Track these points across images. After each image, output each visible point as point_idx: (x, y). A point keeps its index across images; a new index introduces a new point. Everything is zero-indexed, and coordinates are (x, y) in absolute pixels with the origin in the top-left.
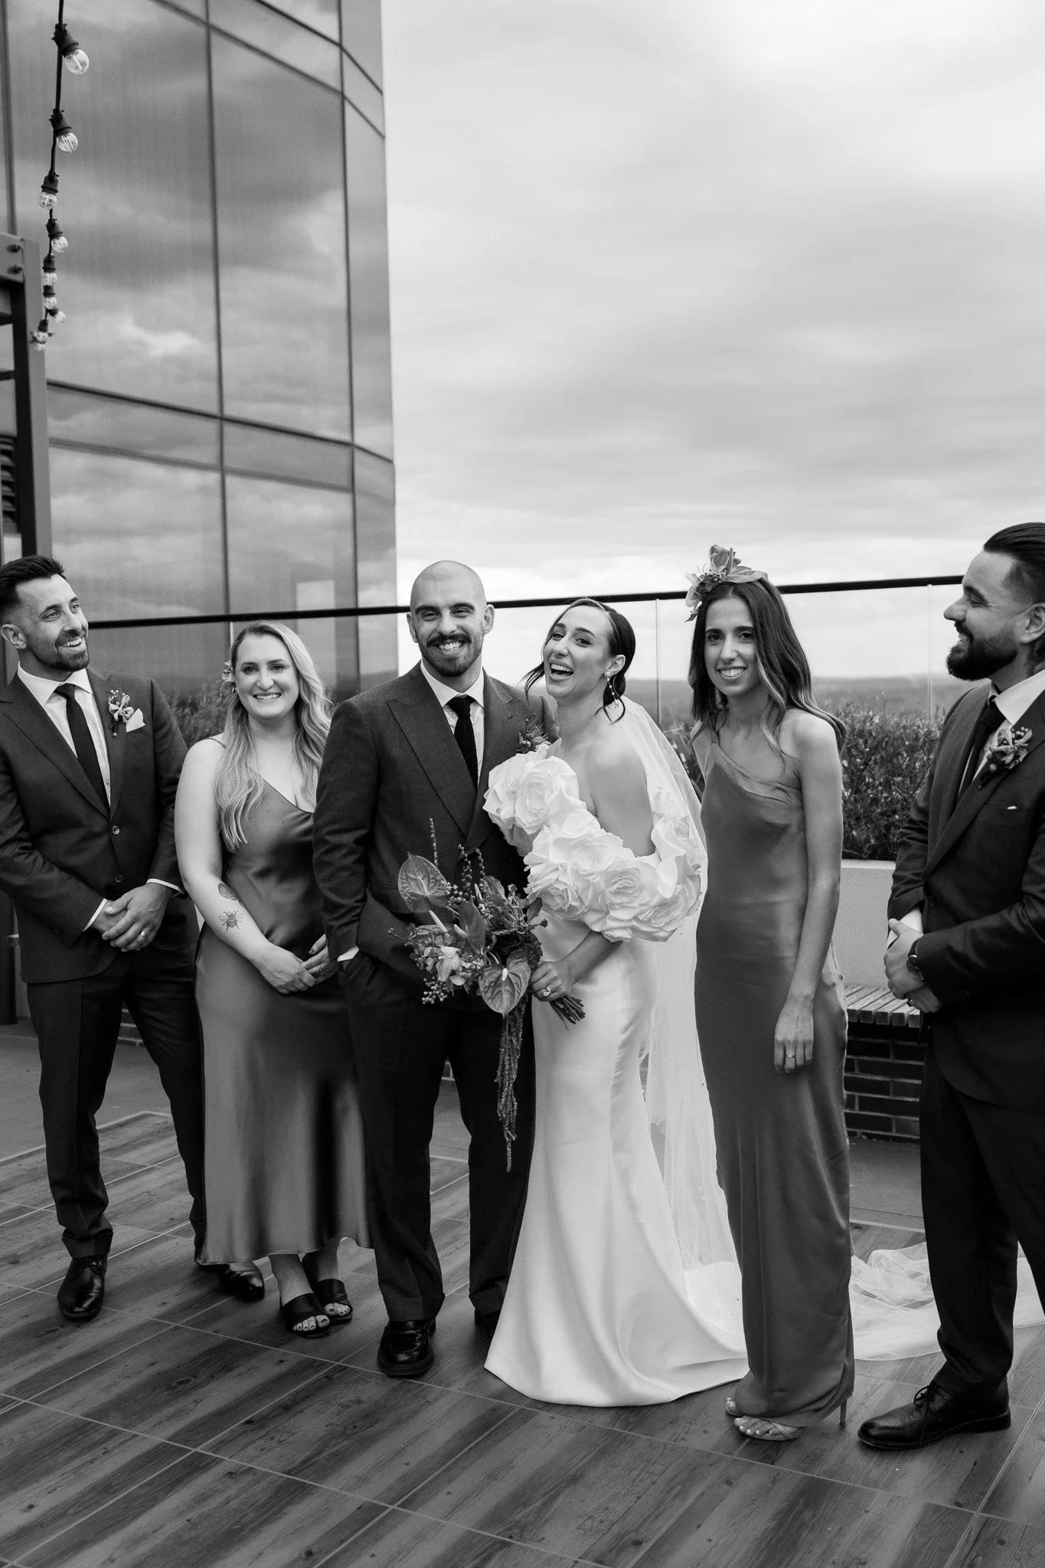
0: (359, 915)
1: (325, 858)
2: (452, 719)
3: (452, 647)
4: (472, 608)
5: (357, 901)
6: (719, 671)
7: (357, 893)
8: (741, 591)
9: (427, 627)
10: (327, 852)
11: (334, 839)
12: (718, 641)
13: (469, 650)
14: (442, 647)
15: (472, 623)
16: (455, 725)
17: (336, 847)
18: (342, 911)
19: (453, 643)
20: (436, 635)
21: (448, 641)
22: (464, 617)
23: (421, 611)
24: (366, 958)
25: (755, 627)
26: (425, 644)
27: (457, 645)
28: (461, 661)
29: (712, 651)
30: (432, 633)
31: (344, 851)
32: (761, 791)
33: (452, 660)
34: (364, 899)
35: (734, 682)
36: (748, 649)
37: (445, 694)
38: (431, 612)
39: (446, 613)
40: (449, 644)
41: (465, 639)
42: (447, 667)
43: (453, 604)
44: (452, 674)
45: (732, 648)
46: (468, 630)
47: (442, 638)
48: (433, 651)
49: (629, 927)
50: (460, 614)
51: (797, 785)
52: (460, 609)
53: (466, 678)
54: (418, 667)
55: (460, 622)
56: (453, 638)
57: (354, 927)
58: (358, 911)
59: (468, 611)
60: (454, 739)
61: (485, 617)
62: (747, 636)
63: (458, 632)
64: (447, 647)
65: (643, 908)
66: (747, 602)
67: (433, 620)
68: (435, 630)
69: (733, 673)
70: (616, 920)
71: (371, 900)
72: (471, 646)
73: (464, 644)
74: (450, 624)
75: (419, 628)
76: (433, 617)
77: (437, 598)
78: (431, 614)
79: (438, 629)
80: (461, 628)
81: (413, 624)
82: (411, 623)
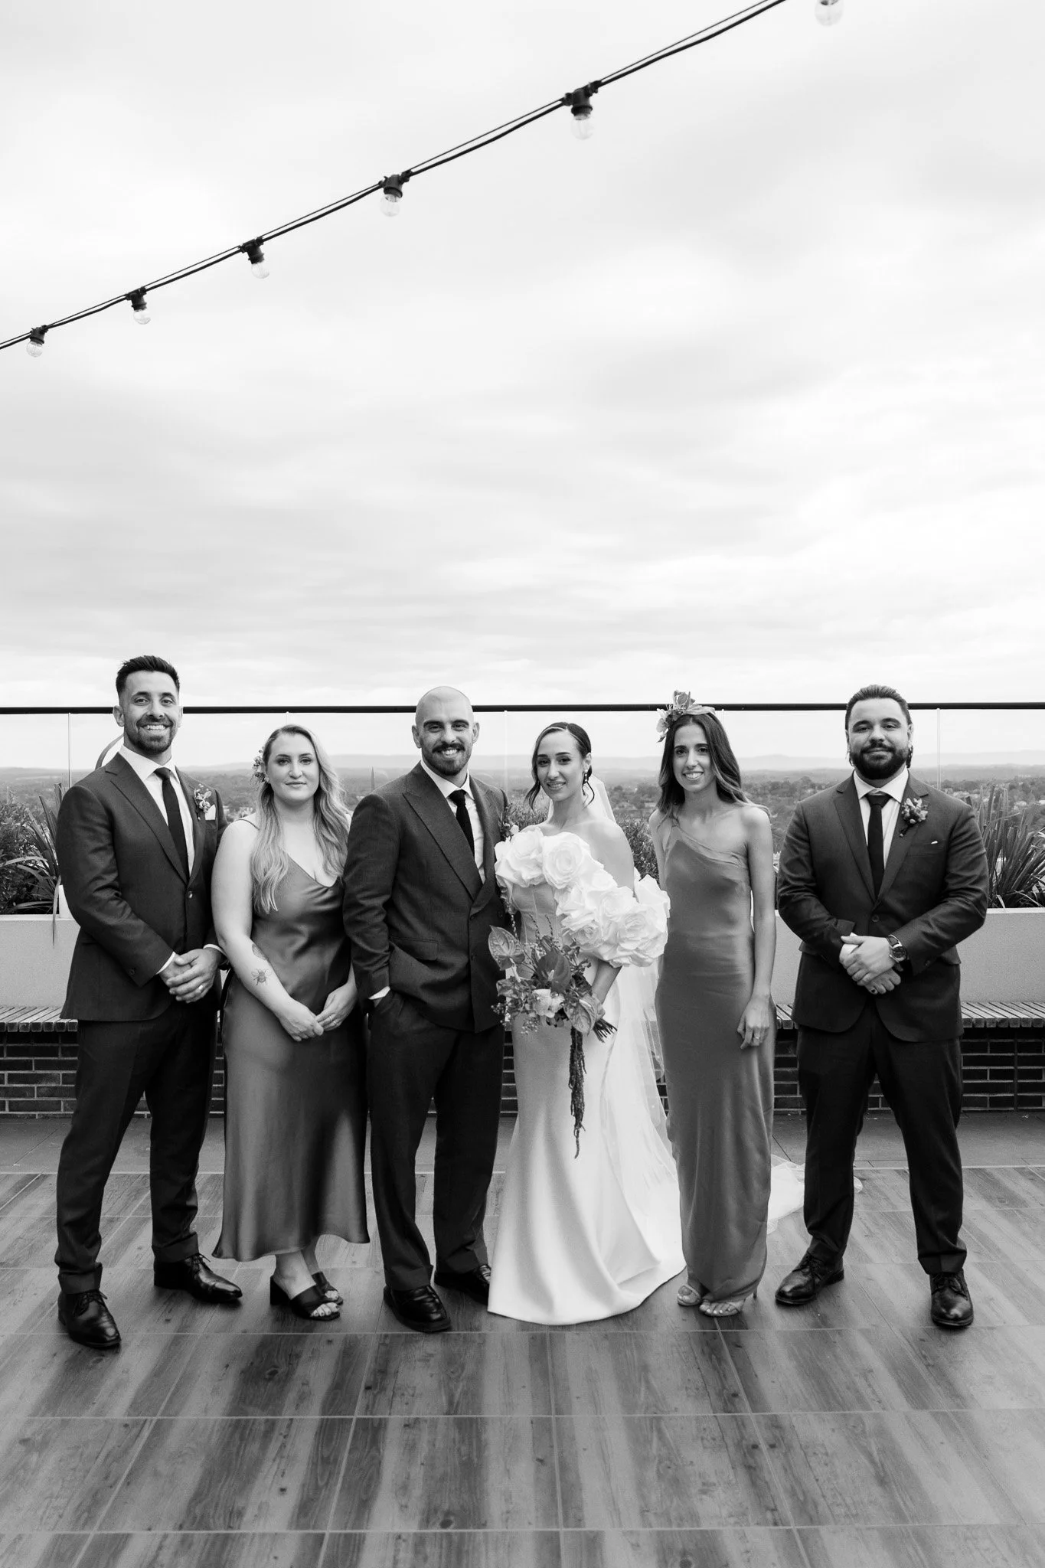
0: (388, 961)
1: (359, 918)
2: (454, 809)
3: (451, 753)
4: (467, 724)
5: (386, 951)
6: (684, 775)
7: (385, 945)
8: (698, 721)
9: (433, 738)
10: (361, 913)
11: (368, 903)
12: (684, 754)
13: (463, 755)
14: (443, 752)
15: (466, 734)
16: (456, 812)
17: (372, 909)
18: (376, 959)
19: (452, 749)
20: (439, 744)
21: (449, 748)
22: (461, 731)
23: (427, 724)
24: (396, 995)
25: (709, 744)
26: (431, 750)
27: (455, 751)
28: (457, 763)
29: (679, 762)
30: (435, 742)
31: (376, 912)
32: (722, 858)
33: (451, 762)
34: (391, 949)
35: (695, 782)
36: (705, 760)
37: (447, 788)
38: (437, 725)
39: (448, 727)
40: (449, 750)
41: (460, 747)
42: (447, 767)
43: (454, 720)
44: (449, 772)
45: (694, 759)
46: (464, 741)
47: (445, 746)
48: (437, 756)
49: (630, 956)
50: (459, 728)
51: (747, 854)
52: (459, 724)
53: (461, 776)
54: (419, 766)
55: (459, 734)
56: (453, 746)
57: (386, 971)
58: (387, 959)
59: (464, 724)
61: (472, 729)
62: (703, 750)
63: (457, 741)
64: (448, 752)
65: (644, 941)
66: (703, 727)
67: (437, 732)
68: (440, 740)
69: (695, 776)
70: (624, 950)
71: (397, 949)
72: (465, 752)
73: (458, 750)
74: (451, 735)
75: (426, 738)
76: (438, 729)
77: (442, 715)
78: (436, 728)
79: (442, 739)
80: (458, 738)
81: (418, 734)
82: (416, 733)
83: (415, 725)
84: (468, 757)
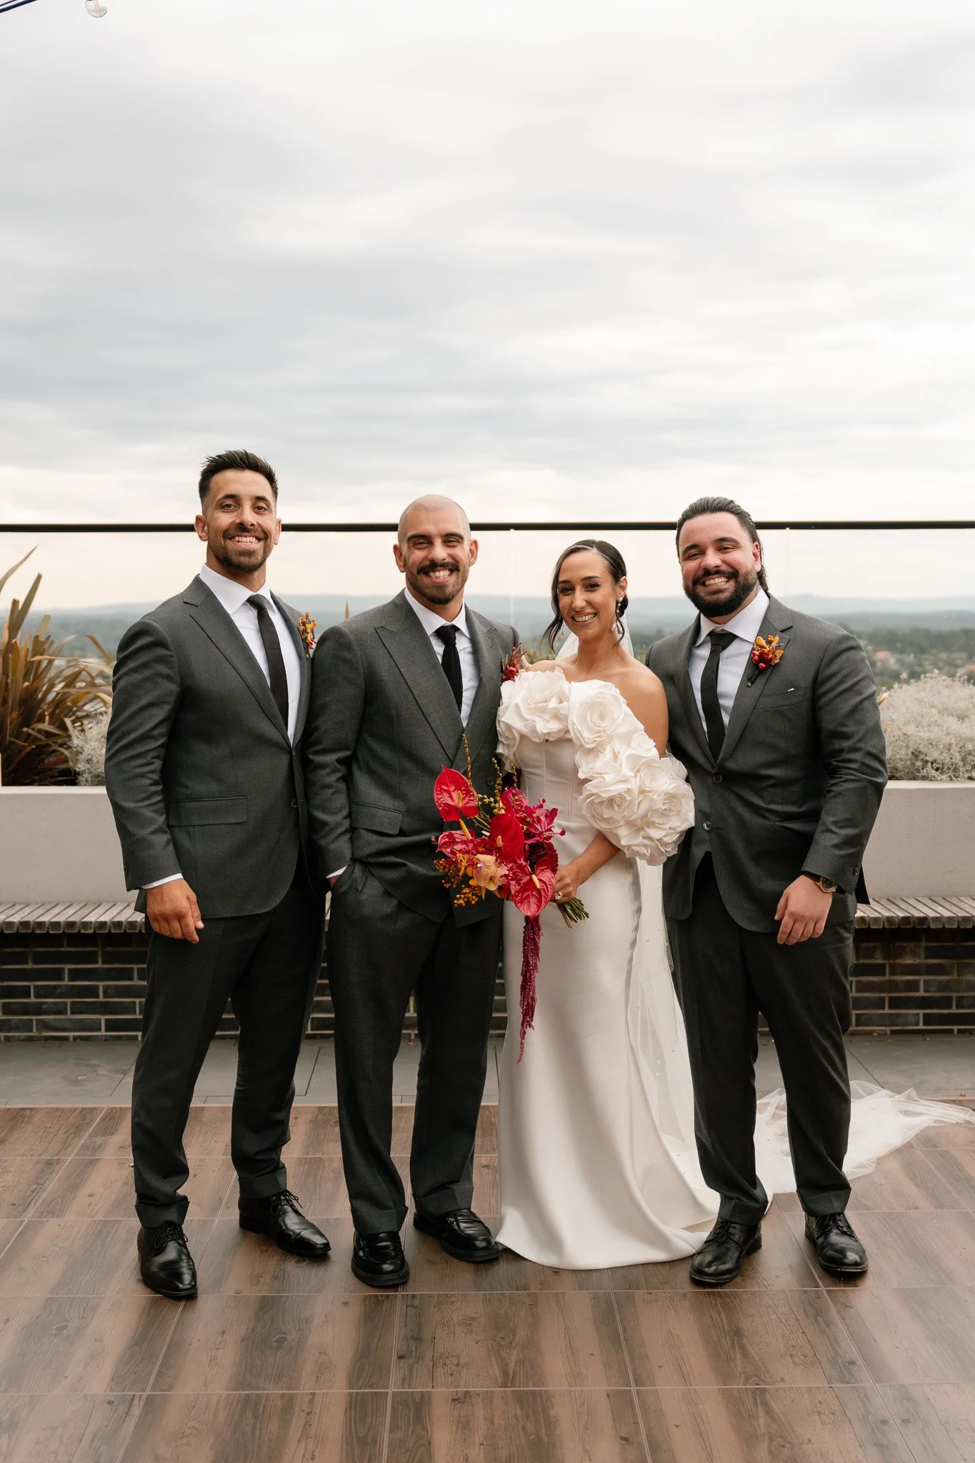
2: (439, 649)
3: (442, 575)
4: (462, 538)
5: (342, 818)
7: (341, 810)
9: (418, 555)
11: (318, 759)
13: (458, 578)
14: (432, 574)
15: (462, 552)
16: (442, 653)
17: (320, 767)
18: (328, 828)
19: (443, 570)
20: (427, 563)
21: (439, 568)
22: (454, 547)
23: (413, 540)
26: (415, 571)
27: (447, 573)
28: (449, 590)
30: (422, 561)
31: (331, 770)
33: (441, 587)
37: (433, 622)
38: (423, 540)
39: (438, 542)
40: (439, 571)
41: (454, 568)
42: (435, 593)
43: (445, 533)
44: (439, 601)
46: (458, 560)
47: (434, 565)
48: (425, 580)
50: (451, 544)
52: (451, 539)
53: (452, 606)
54: (402, 595)
55: (451, 551)
56: (444, 566)
59: (458, 542)
60: (441, 667)
61: (470, 550)
63: (448, 560)
64: (437, 574)
67: (424, 548)
68: (426, 558)
72: (460, 574)
73: (452, 571)
74: (440, 552)
75: (409, 556)
76: (424, 545)
77: (429, 528)
78: (421, 543)
79: (430, 557)
80: (451, 556)
81: (401, 555)
82: (398, 553)
83: (397, 543)
84: (464, 580)
